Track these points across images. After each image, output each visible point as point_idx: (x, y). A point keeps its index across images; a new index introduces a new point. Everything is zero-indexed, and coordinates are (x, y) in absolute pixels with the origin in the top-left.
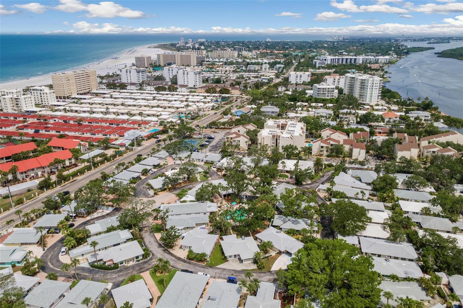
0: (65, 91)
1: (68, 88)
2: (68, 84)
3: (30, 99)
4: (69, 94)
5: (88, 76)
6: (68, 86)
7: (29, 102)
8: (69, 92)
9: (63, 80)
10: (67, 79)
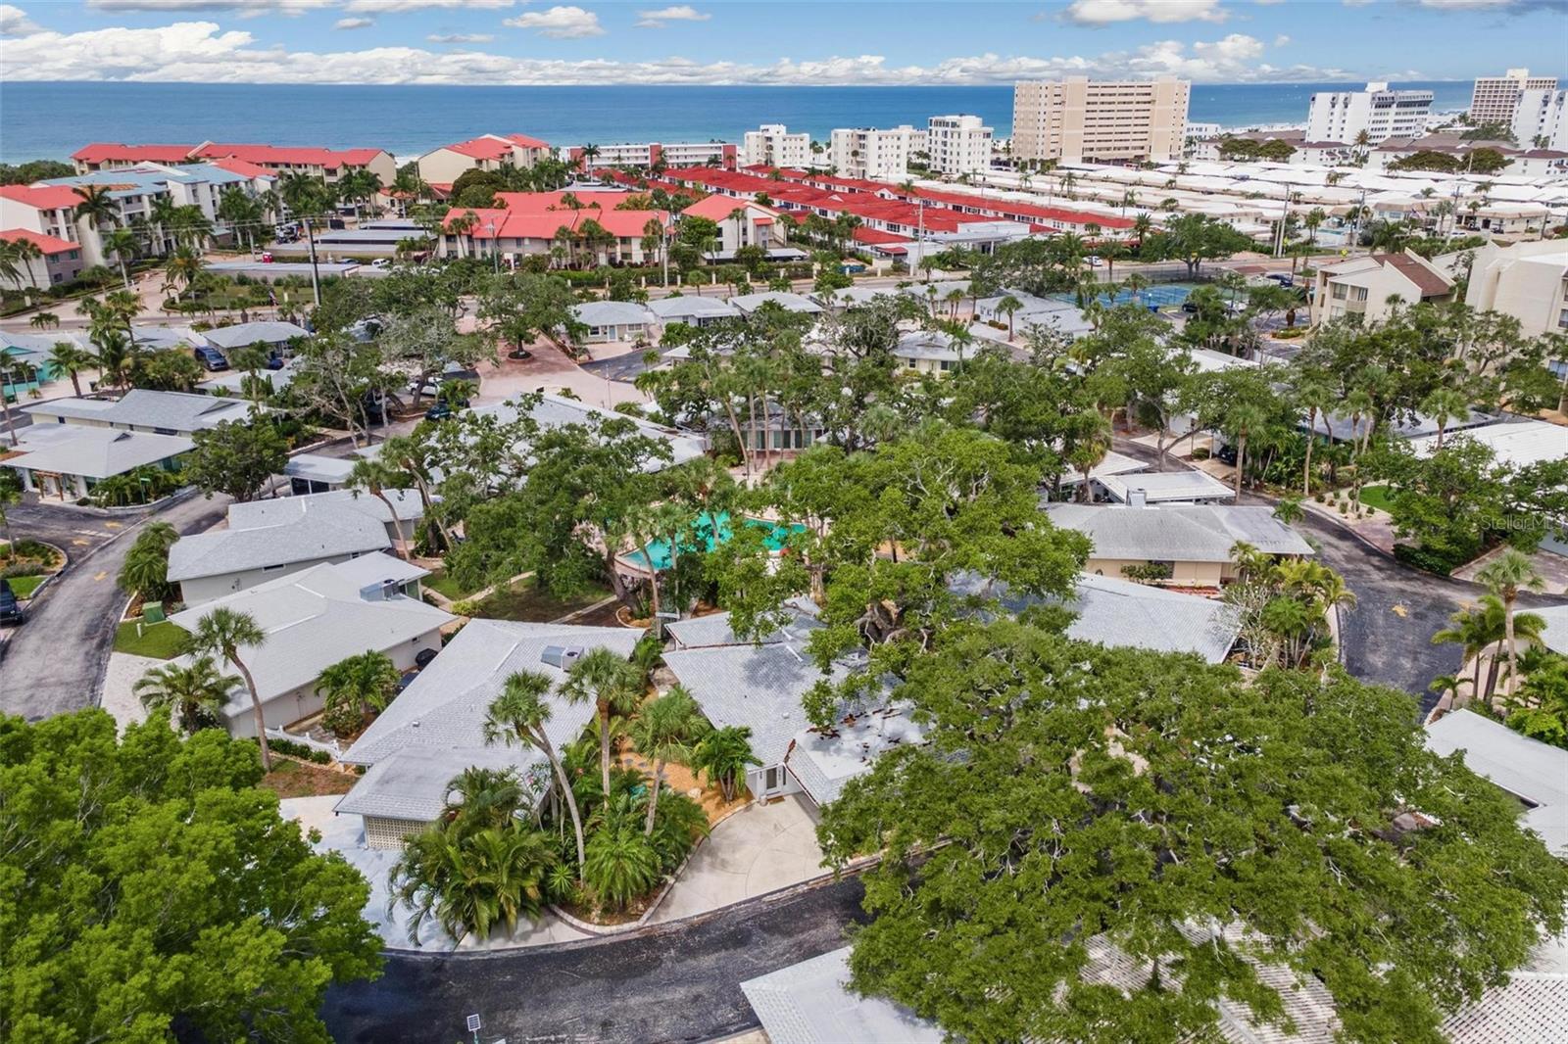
0: (1040, 140)
1: (1055, 131)
2: (1056, 116)
3: (896, 142)
4: (1053, 156)
5: (1147, 98)
6: (1056, 123)
7: (890, 151)
8: (1053, 146)
9: (1043, 100)
10: (1057, 100)
